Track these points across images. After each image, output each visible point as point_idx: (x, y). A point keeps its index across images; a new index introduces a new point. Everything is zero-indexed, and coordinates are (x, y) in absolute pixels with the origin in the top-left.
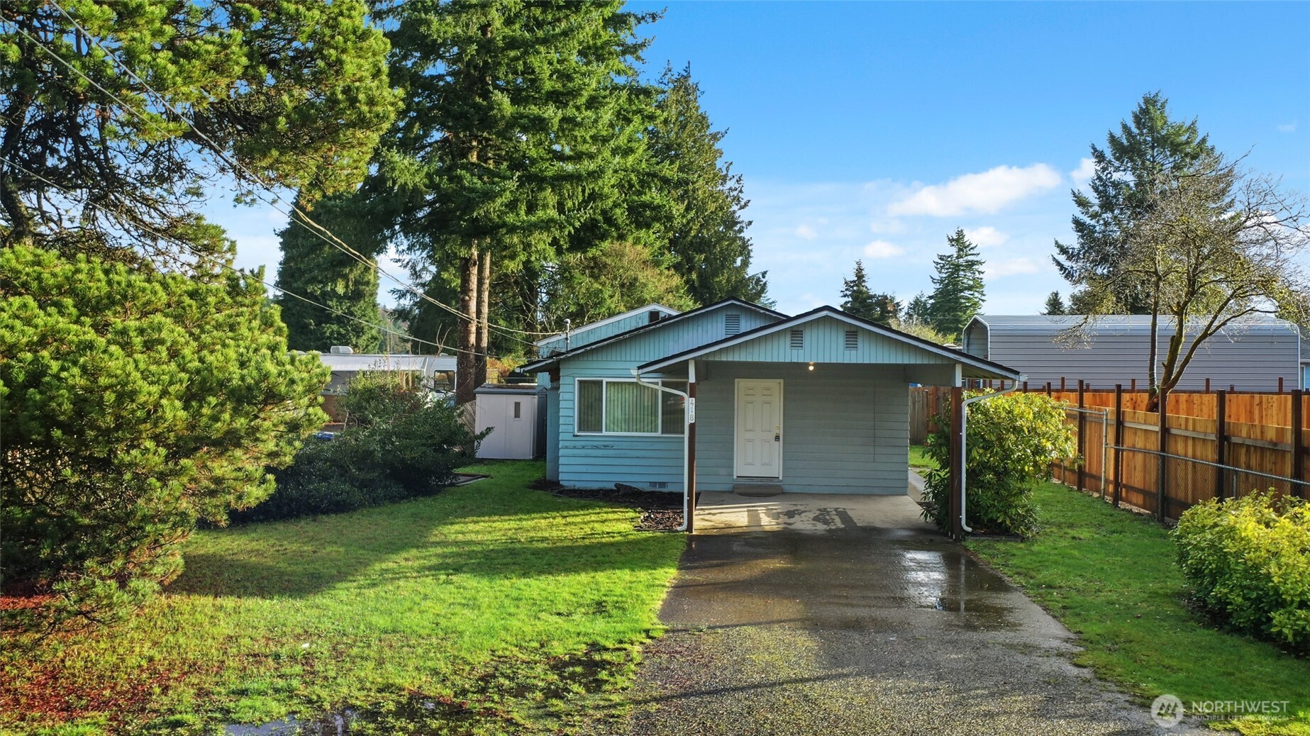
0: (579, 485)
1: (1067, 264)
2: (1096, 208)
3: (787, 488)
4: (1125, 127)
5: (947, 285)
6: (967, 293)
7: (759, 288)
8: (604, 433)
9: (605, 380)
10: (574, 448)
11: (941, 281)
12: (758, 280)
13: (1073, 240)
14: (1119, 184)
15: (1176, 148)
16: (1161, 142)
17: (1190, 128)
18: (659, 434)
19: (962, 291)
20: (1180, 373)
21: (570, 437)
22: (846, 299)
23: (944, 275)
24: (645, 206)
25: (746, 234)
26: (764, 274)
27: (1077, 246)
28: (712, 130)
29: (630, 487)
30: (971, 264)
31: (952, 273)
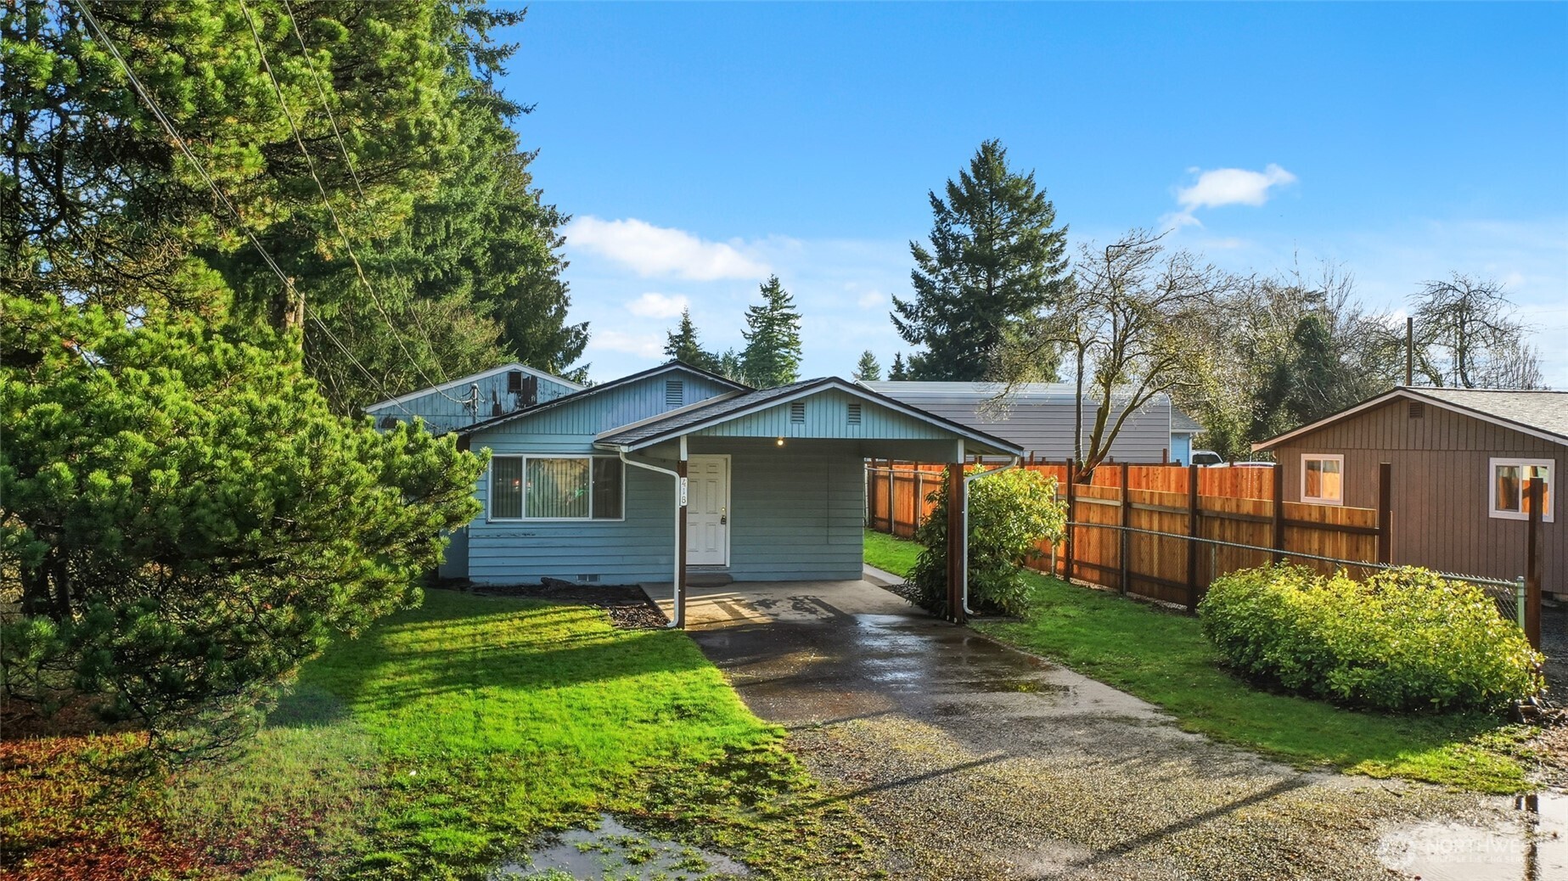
0: (492, 582)
1: (905, 322)
2: (935, 263)
3: (736, 577)
4: (964, 175)
5: (761, 340)
6: (782, 351)
7: (579, 341)
8: (524, 519)
9: (525, 457)
10: (488, 537)
11: (754, 337)
12: (578, 334)
13: (911, 297)
14: (958, 237)
15: (1015, 202)
16: (999, 194)
17: (1026, 182)
18: (590, 519)
19: (776, 348)
20: (1108, 446)
21: (482, 524)
22: (671, 357)
23: (757, 330)
24: (508, 246)
25: (561, 278)
26: (585, 326)
27: (915, 303)
28: (520, 149)
29: (564, 583)
30: (786, 318)
31: (767, 328)
